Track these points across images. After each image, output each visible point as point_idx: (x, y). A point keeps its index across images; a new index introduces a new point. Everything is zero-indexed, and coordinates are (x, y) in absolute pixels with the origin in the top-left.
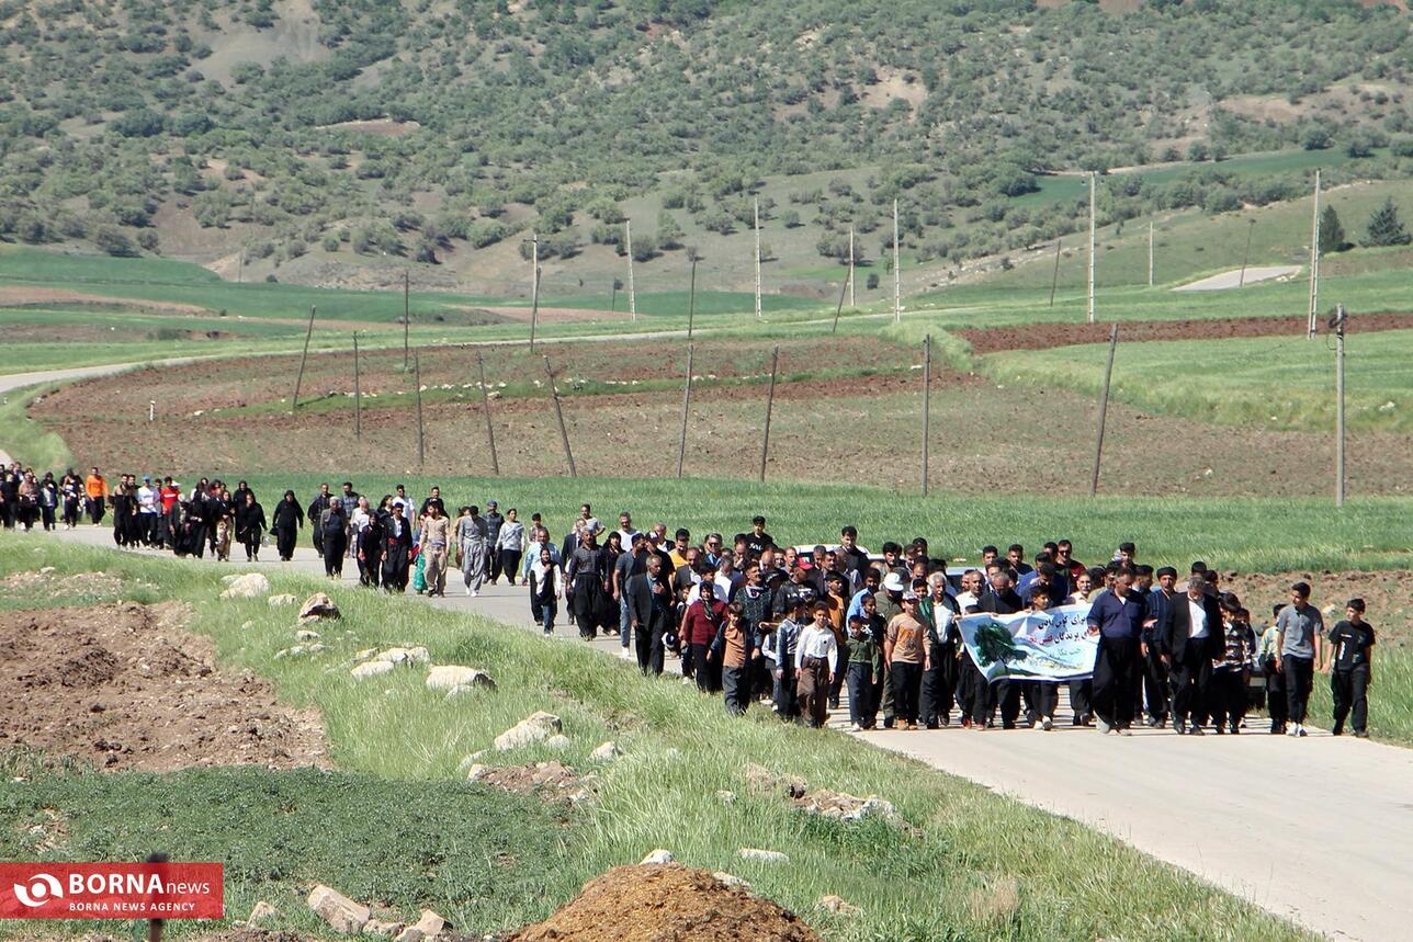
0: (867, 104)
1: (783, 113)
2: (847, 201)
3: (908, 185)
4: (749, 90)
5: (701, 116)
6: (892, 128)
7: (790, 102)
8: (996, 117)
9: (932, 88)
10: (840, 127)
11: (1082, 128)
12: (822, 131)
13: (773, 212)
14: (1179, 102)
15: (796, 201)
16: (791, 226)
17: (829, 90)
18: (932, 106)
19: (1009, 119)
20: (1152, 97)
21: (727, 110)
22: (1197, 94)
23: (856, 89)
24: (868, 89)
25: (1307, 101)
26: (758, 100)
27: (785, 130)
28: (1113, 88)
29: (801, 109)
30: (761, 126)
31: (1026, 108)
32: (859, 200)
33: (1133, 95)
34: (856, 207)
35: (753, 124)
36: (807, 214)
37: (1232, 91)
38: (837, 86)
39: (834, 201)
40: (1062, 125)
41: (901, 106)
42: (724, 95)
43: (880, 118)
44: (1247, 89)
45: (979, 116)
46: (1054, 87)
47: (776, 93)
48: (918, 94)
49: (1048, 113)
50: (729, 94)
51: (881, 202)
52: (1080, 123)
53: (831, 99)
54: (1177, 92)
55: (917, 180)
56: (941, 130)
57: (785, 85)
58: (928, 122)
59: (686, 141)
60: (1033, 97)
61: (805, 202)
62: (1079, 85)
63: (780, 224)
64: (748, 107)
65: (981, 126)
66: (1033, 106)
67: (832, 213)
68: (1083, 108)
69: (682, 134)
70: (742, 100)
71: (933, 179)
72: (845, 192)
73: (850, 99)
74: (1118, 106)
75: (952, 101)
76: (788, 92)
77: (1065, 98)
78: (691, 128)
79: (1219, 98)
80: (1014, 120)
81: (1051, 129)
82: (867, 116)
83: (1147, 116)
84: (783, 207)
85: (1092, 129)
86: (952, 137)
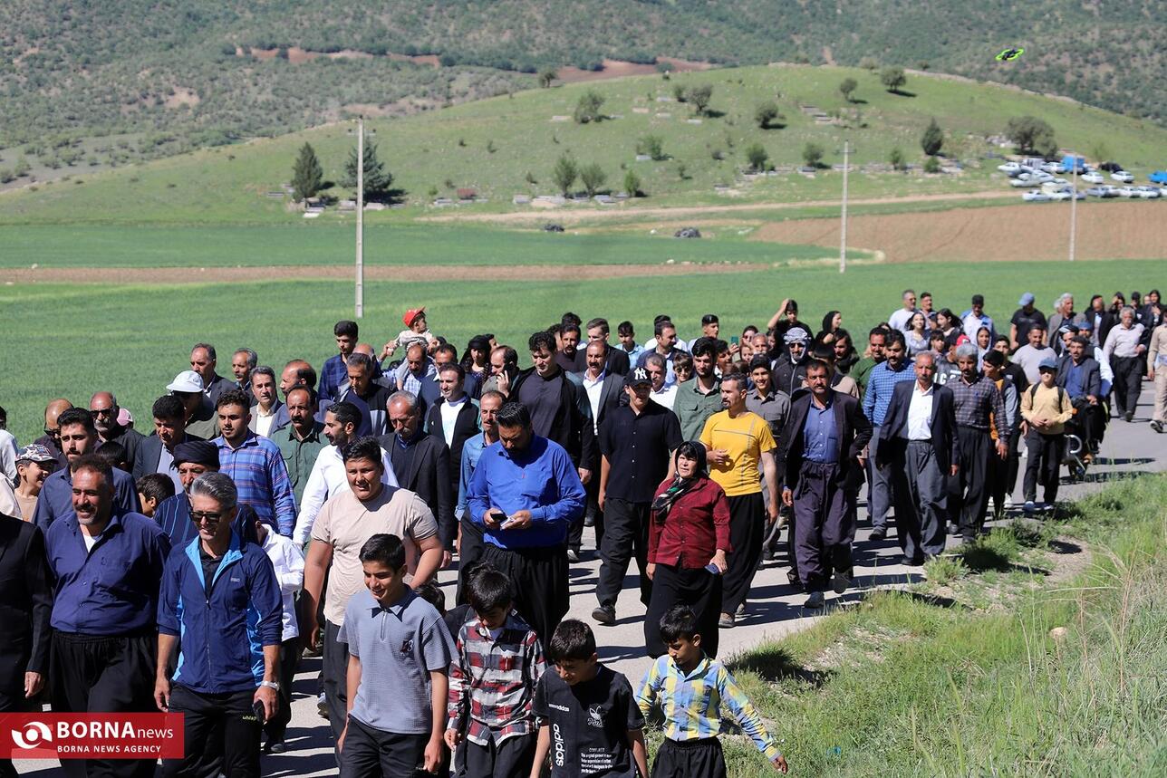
0: (168, 106)
1: (125, 109)
2: (126, 152)
3: (160, 143)
4: (109, 98)
5: (83, 109)
6: (179, 117)
7: (130, 103)
8: (231, 112)
9: (201, 97)
10: (152, 116)
11: (275, 119)
12: (143, 118)
13: (83, 157)
14: (323, 107)
15: (96, 151)
16: (92, 165)
17: (150, 97)
18: (200, 106)
19: (237, 113)
20: (311, 104)
21: (96, 107)
22: (333, 104)
23: (163, 98)
24: (170, 97)
25: (388, 107)
26: (113, 102)
27: (125, 118)
28: (291, 99)
29: (135, 107)
30: (113, 115)
31: (246, 108)
32: (132, 151)
33: (301, 103)
34: (129, 154)
35: (109, 114)
36: (101, 158)
37: (350, 102)
38: (154, 96)
39: (119, 151)
40: (264, 117)
41: (185, 107)
42: (96, 100)
43: (174, 112)
44: (358, 101)
45: (222, 112)
46: (261, 98)
47: (123, 99)
48: (194, 100)
49: (258, 111)
50: (99, 99)
51: (144, 152)
52: (273, 116)
53: (150, 102)
54: (323, 102)
55: (165, 140)
56: (202, 119)
57: (127, 95)
58: (197, 114)
59: (72, 122)
60: (250, 103)
61: (102, 152)
62: (275, 98)
63: (86, 164)
64: (108, 106)
65: (222, 117)
66: (250, 107)
67: (116, 158)
68: (275, 109)
69: (72, 119)
70: (105, 102)
71: (173, 140)
72: (124, 146)
73: (160, 103)
74: (293, 108)
75: (210, 104)
76: (129, 99)
77: (267, 103)
78: (77, 115)
79: (343, 105)
80: (240, 114)
81: (259, 119)
82: (167, 111)
83: (307, 113)
84: (90, 153)
85: (279, 119)
86: (207, 122)
